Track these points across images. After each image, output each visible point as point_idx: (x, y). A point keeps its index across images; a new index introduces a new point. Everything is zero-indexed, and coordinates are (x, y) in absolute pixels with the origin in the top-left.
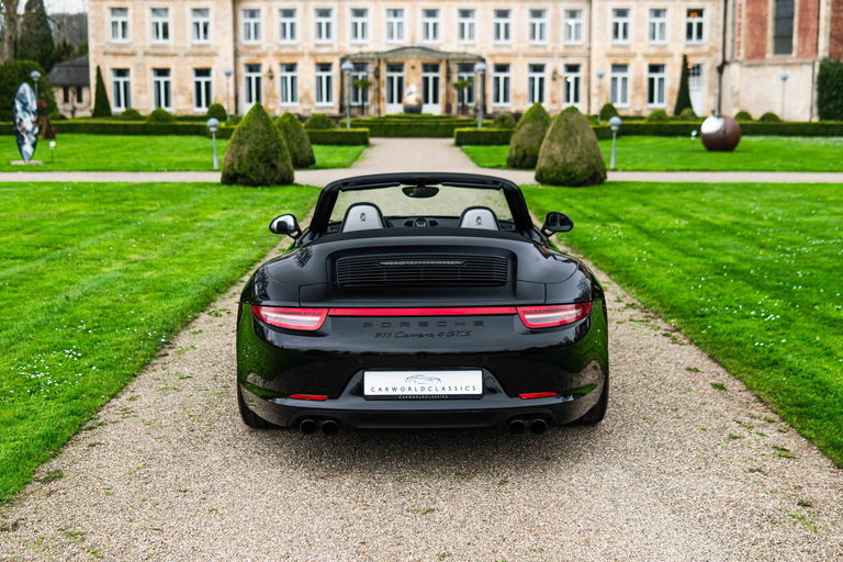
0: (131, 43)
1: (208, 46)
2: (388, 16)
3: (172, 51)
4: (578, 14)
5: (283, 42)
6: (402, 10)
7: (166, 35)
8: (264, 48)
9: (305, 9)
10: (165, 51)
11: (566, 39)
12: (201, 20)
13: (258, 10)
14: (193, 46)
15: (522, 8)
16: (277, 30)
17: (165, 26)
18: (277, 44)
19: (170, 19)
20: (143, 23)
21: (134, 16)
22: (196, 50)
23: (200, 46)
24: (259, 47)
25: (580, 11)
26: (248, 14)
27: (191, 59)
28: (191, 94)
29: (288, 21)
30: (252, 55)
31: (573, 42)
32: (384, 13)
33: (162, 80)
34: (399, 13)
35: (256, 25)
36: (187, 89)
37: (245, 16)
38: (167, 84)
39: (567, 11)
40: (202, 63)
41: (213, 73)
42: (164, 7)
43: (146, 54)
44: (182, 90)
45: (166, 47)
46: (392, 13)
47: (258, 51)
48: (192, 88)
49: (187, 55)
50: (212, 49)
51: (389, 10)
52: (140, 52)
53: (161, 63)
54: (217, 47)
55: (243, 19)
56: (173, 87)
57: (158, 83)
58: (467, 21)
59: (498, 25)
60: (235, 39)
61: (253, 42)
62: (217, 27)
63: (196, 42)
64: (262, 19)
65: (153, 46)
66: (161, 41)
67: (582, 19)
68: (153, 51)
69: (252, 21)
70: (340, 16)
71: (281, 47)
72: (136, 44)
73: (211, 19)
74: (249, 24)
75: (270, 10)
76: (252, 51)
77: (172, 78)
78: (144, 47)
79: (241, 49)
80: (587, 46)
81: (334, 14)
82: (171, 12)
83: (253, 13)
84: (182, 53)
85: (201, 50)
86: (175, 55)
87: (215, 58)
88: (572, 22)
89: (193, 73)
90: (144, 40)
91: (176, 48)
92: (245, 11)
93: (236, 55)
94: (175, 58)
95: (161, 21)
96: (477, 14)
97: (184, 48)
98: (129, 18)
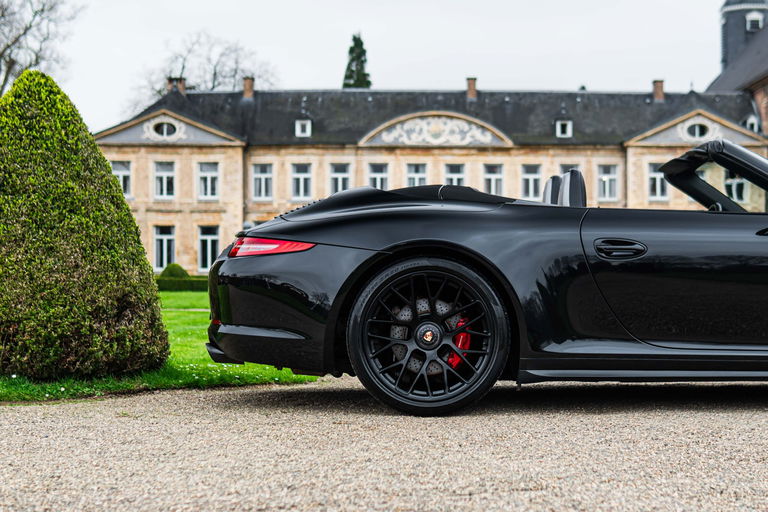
0: (133, 199)
1: (217, 202)
2: (410, 171)
3: (177, 208)
4: (612, 170)
5: (296, 199)
6: (424, 165)
7: (170, 190)
8: (275, 205)
9: (321, 164)
10: (169, 208)
11: (600, 196)
12: (209, 175)
13: (270, 165)
14: (200, 202)
15: (552, 163)
16: (290, 187)
17: (170, 182)
18: (289, 201)
19: (176, 174)
20: (147, 177)
21: (137, 170)
22: (203, 207)
23: (207, 202)
24: (270, 203)
25: (615, 166)
26: (259, 169)
27: (197, 216)
28: (196, 253)
29: (302, 176)
30: (263, 212)
31: (607, 198)
32: (405, 168)
33: (165, 238)
34: (421, 169)
35: (266, 180)
36: (192, 248)
37: (256, 172)
38: (170, 242)
39: (600, 166)
40: (208, 220)
41: (221, 231)
42: (169, 161)
43: (148, 210)
44: (187, 250)
45: (170, 202)
46: (413, 169)
47: (268, 208)
48: (198, 247)
49: (192, 212)
50: (221, 205)
51: (410, 165)
52: (142, 209)
53: (164, 220)
54: (225, 204)
55: (253, 175)
56: (177, 246)
57: (161, 241)
58: (493, 177)
59: (527, 182)
60: (245, 196)
61: (263, 198)
62: (226, 182)
63: (203, 198)
64: (274, 174)
65: (157, 202)
66: (165, 197)
67: (617, 175)
68: (156, 207)
69: (263, 176)
70: (358, 171)
71: (294, 203)
72: (136, 200)
73: (220, 173)
74: (260, 179)
75: (283, 165)
76: (262, 208)
77: (176, 236)
78: (146, 203)
79: (250, 205)
80: (624, 202)
81: (352, 169)
82: (177, 166)
83: (264, 168)
84: (187, 209)
85: (208, 207)
86: (180, 211)
87: (223, 215)
88: (606, 178)
89: (199, 231)
90: (147, 196)
91: (181, 204)
92: (256, 165)
93: (246, 212)
94: (179, 215)
95: (165, 175)
96: (505, 169)
97: (189, 204)
98: (132, 173)
